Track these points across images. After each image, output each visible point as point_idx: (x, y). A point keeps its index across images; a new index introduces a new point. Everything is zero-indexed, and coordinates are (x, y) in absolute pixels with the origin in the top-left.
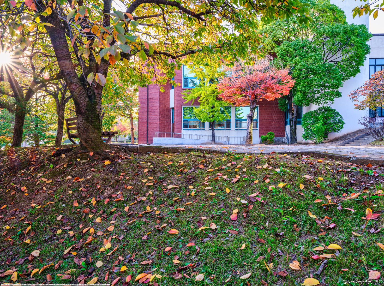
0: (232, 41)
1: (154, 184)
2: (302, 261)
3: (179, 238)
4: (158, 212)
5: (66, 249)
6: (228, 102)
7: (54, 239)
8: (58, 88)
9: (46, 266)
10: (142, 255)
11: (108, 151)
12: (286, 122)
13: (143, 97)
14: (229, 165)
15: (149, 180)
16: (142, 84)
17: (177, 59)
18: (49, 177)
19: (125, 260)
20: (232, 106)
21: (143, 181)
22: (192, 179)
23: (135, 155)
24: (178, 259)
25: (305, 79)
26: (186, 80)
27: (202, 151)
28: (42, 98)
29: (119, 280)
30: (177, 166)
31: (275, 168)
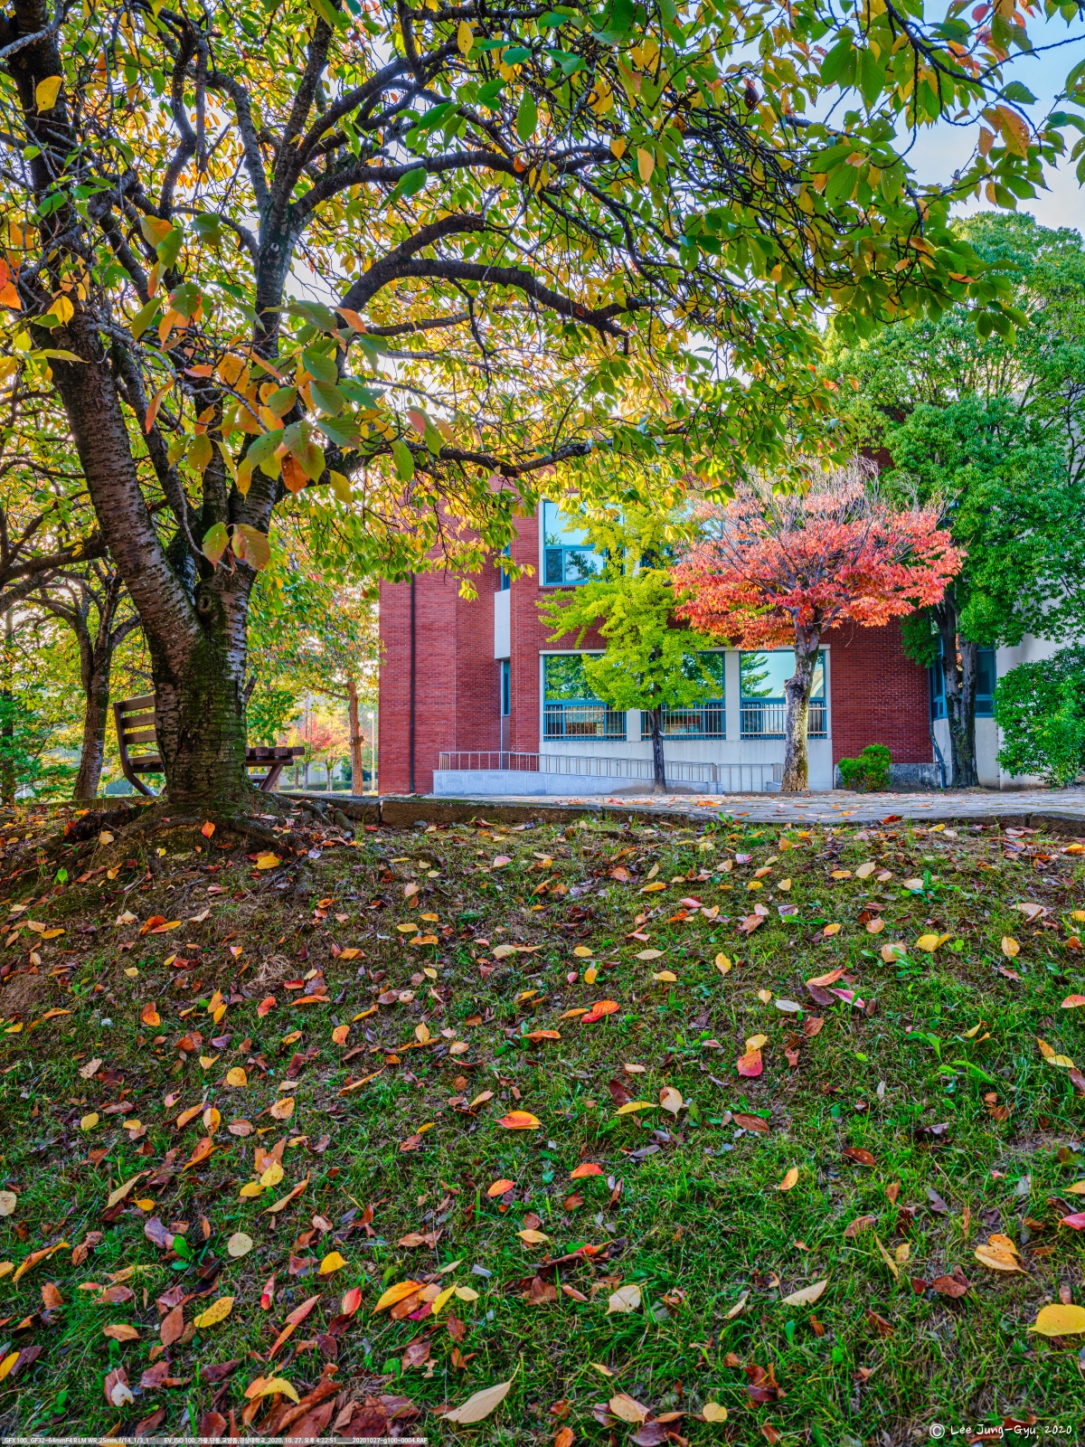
0: (724, 407)
1: (442, 941)
2: (1025, 1237)
3: (543, 1146)
4: (458, 1048)
5: (114, 1187)
6: (713, 634)
7: (70, 1151)
8: (86, 590)
9: (40, 1254)
10: (402, 1213)
11: (270, 817)
12: (934, 705)
13: (397, 621)
14: (725, 866)
15: (422, 925)
16: (394, 572)
17: (523, 476)
18: (51, 916)
19: (337, 1229)
20: (729, 648)
21: (401, 928)
22: (584, 923)
23: (368, 832)
24: (540, 1229)
25: (1003, 543)
26: (554, 555)
27: (619, 815)
28: (29, 629)
29: (314, 1309)
30: (528, 874)
31: (903, 875)
